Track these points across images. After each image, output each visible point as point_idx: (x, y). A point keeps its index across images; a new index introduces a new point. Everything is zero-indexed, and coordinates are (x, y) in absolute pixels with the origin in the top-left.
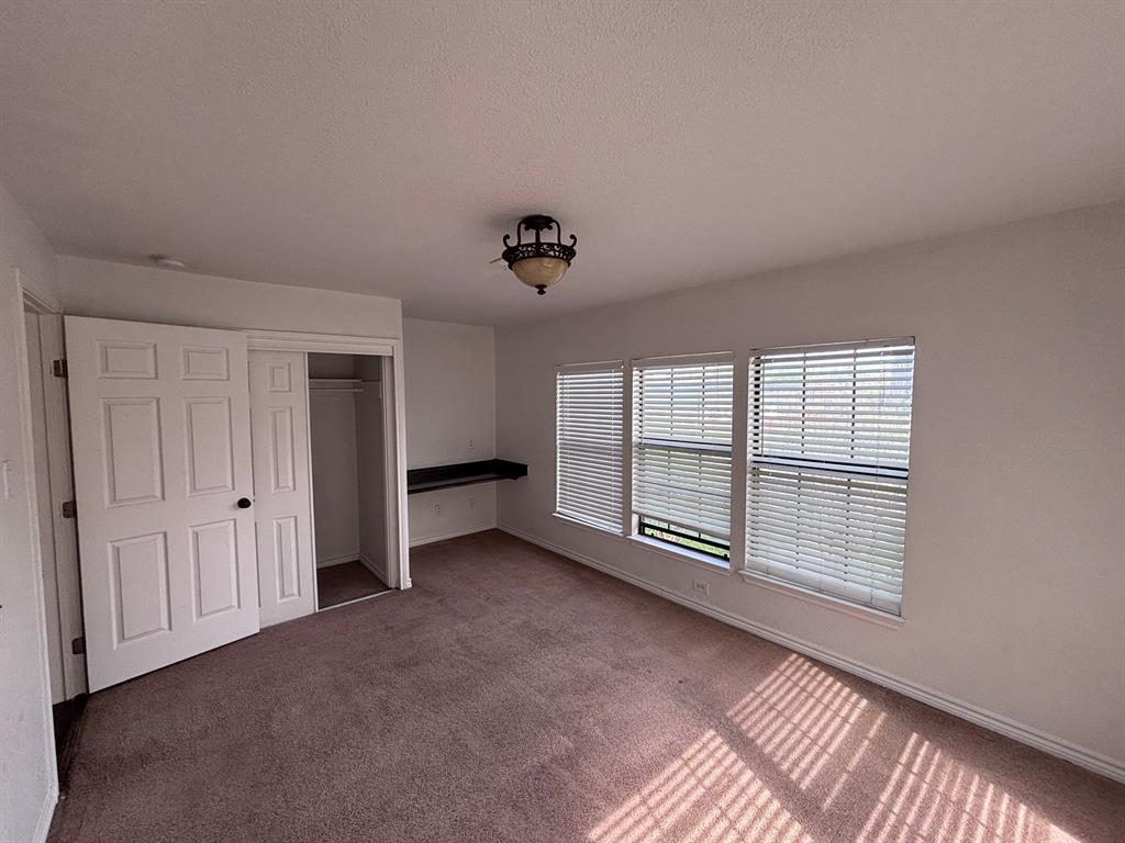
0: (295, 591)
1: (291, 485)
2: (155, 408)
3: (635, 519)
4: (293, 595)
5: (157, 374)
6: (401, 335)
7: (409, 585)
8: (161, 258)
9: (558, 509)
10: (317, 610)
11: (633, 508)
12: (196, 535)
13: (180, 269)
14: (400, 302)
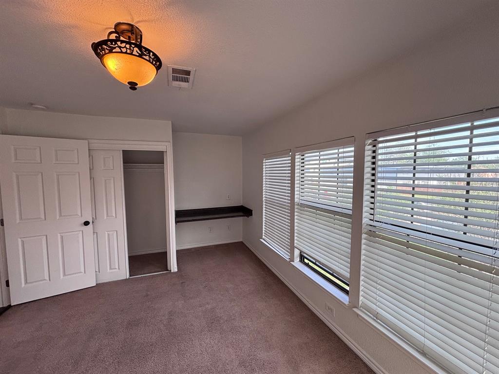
0: (117, 267)
1: (114, 215)
2: (41, 177)
3: (297, 253)
4: (115, 269)
5: (41, 161)
6: (171, 141)
7: (176, 270)
8: (32, 104)
9: (263, 237)
10: (128, 277)
11: (295, 244)
12: (62, 237)
13: (43, 109)
14: (170, 122)
